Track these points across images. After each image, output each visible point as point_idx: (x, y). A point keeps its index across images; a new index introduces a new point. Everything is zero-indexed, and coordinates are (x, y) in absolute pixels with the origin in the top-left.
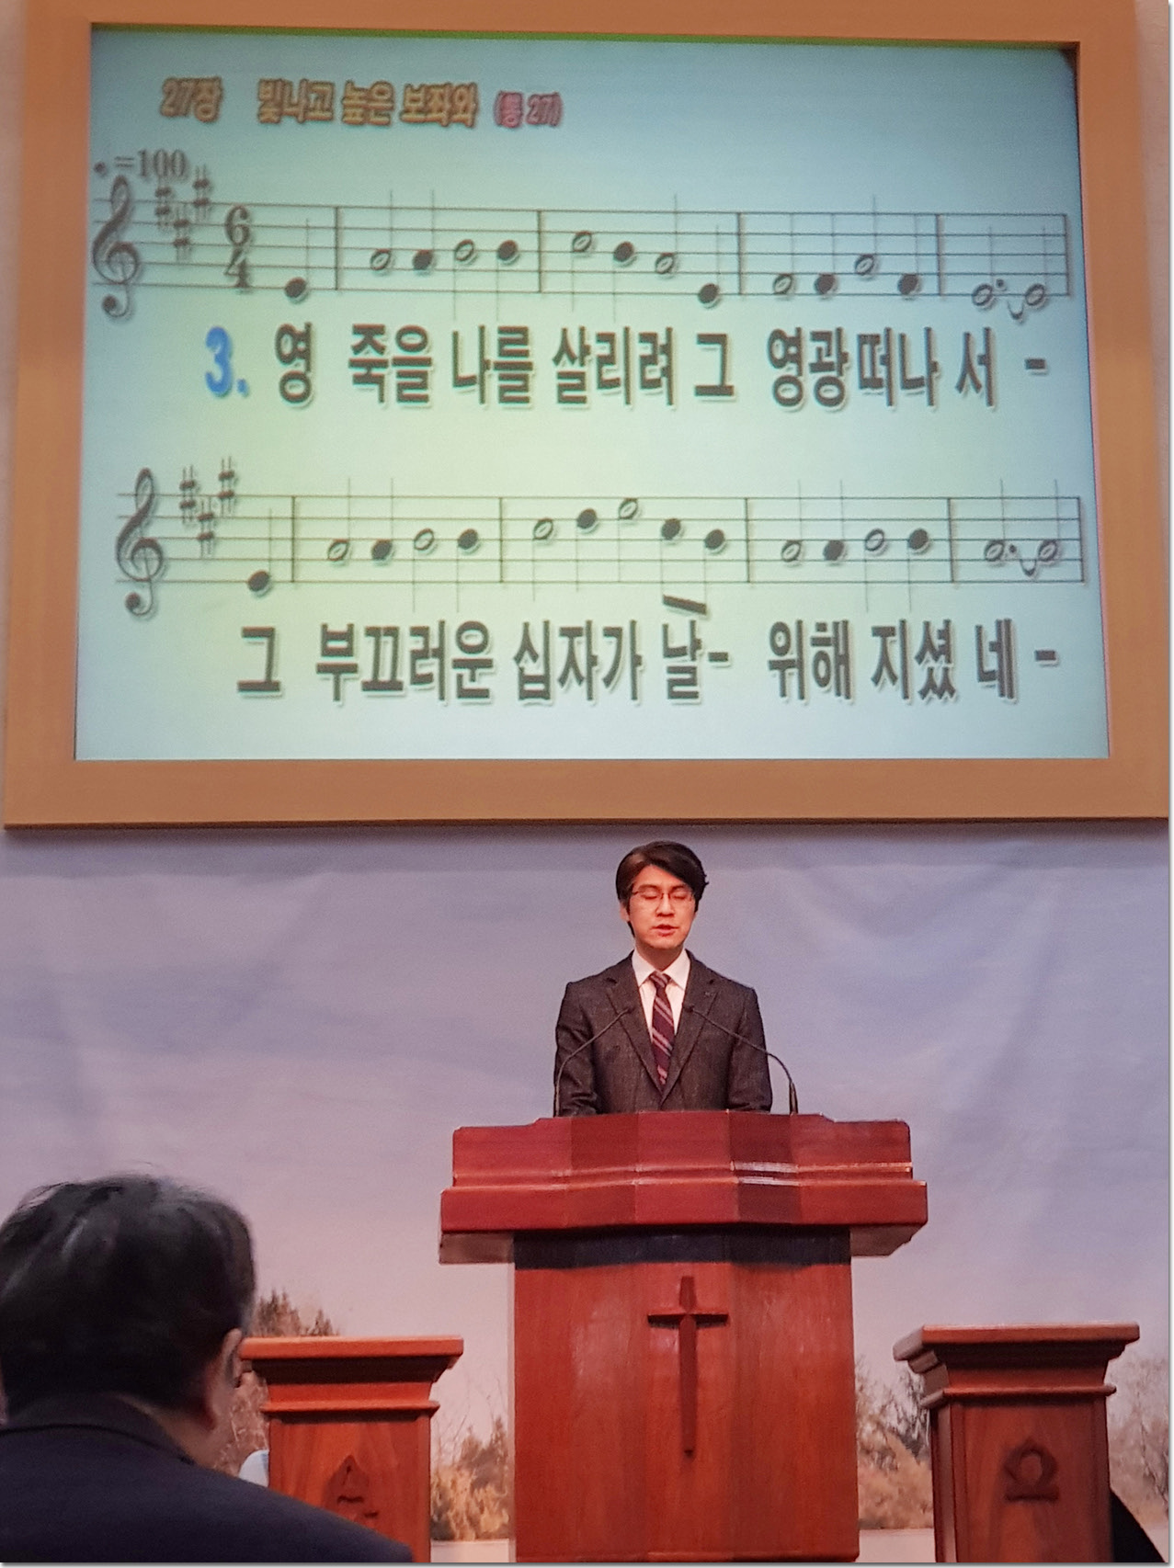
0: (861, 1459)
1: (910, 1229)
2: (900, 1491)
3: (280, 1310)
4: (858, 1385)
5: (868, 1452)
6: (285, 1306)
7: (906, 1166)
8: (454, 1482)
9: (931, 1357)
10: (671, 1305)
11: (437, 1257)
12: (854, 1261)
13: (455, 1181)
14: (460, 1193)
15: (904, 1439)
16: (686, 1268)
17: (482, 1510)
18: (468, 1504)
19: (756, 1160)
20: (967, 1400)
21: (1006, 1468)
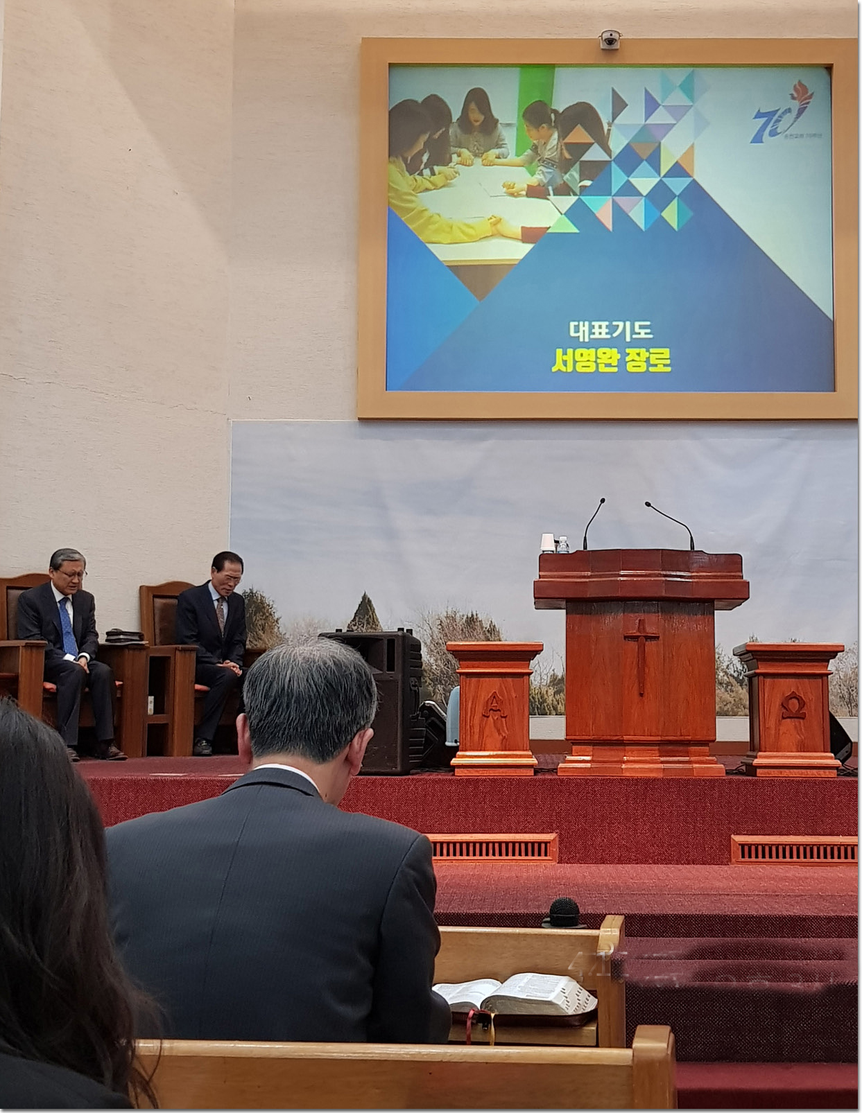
0: (717, 686)
1: (742, 601)
2: (735, 700)
3: (475, 620)
4: (717, 656)
5: (721, 684)
6: (476, 619)
7: (740, 574)
8: (547, 691)
9: (749, 656)
10: (635, 631)
11: (534, 606)
12: (716, 612)
13: (540, 577)
14: (542, 581)
15: (736, 679)
16: (642, 616)
17: (558, 704)
18: (552, 700)
19: (673, 571)
20: (765, 675)
21: (782, 705)
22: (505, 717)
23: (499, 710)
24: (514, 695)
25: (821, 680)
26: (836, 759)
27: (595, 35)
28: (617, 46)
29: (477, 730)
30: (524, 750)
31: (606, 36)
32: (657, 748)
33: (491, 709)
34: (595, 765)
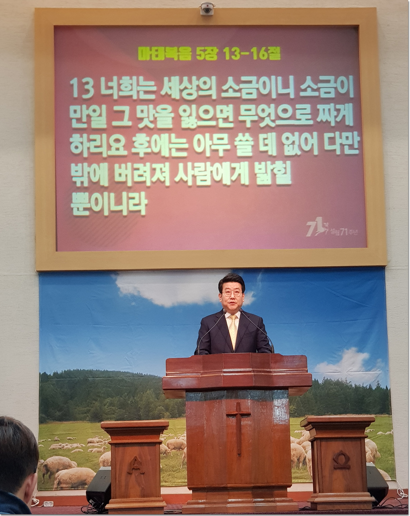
7: (306, 369)
9: (310, 426)
10: (233, 411)
13: (167, 374)
14: (168, 378)
16: (238, 401)
20: (321, 439)
21: (334, 459)
22: (143, 474)
23: (139, 469)
24: (149, 458)
25: (359, 442)
26: (371, 496)
27: (197, 6)
28: (212, 13)
29: (123, 483)
30: (157, 497)
31: (204, 6)
32: (250, 492)
33: (133, 469)
34: (207, 506)
